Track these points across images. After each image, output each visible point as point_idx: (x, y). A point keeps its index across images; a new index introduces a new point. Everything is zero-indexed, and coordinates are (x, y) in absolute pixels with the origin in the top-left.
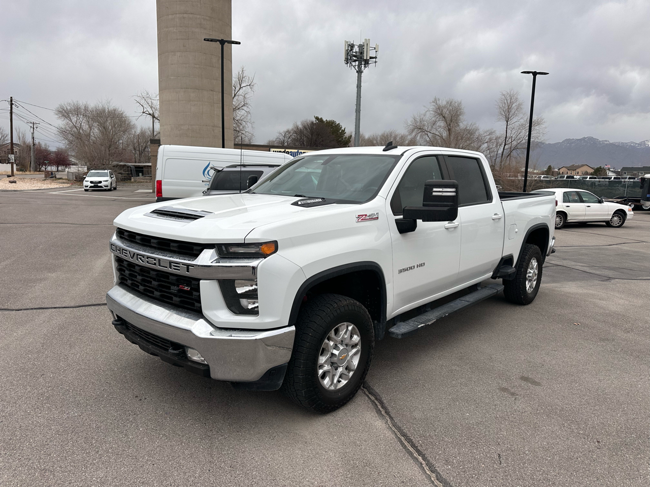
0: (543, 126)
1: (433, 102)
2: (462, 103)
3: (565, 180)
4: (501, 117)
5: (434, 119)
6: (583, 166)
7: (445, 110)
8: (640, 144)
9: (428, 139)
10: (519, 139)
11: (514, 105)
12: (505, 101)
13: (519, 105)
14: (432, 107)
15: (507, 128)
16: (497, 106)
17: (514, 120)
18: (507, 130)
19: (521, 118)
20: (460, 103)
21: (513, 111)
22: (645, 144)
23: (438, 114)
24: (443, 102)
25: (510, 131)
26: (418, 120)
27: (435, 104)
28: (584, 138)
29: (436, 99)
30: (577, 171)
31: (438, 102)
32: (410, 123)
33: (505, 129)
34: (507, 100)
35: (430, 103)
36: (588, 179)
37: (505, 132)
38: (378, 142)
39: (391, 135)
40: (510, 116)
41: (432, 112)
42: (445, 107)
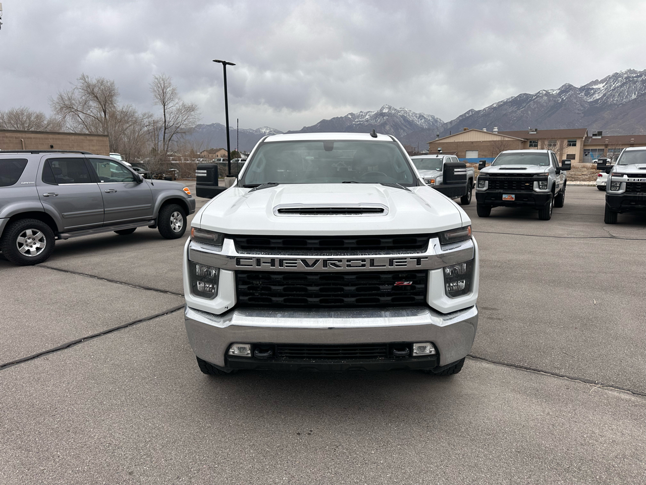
0: (198, 112)
1: (81, 79)
2: (115, 83)
3: (222, 163)
4: (157, 100)
5: (84, 98)
6: (220, 149)
7: (96, 90)
8: (256, 131)
9: (80, 120)
10: (177, 124)
11: (168, 90)
12: (159, 85)
13: (174, 90)
14: (80, 84)
15: (164, 112)
16: (151, 90)
17: (171, 105)
18: (165, 114)
19: (177, 103)
20: (113, 83)
21: (168, 95)
22: (260, 131)
23: (89, 93)
24: (93, 80)
25: (168, 115)
26: (66, 98)
27: (83, 82)
28: (213, 125)
29: (83, 76)
30: (217, 154)
31: (87, 79)
32: (56, 100)
33: (163, 113)
34: (160, 84)
35: (77, 79)
36: (240, 161)
37: (164, 116)
38: (6, 121)
39: (22, 114)
40: (166, 100)
41: (81, 90)
42: (95, 86)
